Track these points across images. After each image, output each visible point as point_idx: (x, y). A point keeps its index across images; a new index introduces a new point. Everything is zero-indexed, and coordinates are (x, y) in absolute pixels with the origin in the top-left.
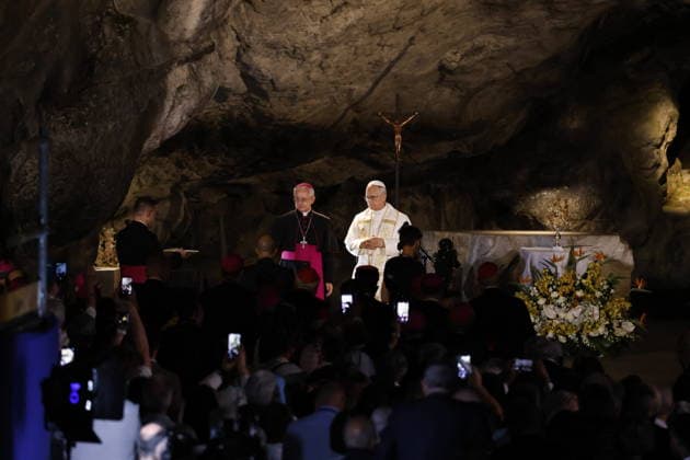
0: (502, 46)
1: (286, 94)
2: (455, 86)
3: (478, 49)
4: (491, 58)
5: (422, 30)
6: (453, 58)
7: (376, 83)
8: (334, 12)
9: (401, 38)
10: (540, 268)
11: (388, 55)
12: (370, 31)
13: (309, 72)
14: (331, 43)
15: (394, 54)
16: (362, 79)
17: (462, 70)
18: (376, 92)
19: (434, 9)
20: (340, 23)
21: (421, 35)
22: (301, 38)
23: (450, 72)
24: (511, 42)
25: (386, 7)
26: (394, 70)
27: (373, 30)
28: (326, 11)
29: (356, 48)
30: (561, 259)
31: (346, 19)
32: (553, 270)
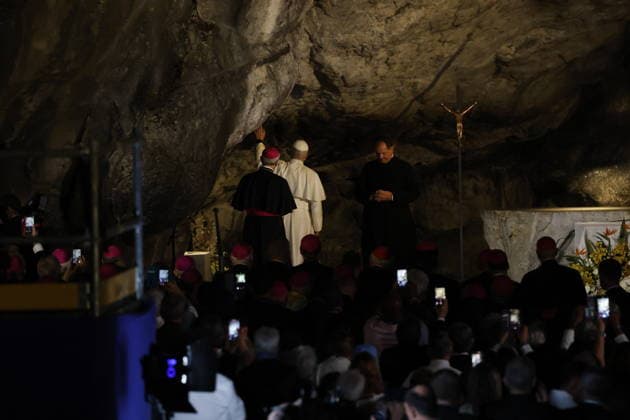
0: (553, 38)
1: (356, 89)
2: (511, 76)
3: (530, 43)
4: (544, 50)
5: (479, 26)
6: (508, 51)
7: (438, 77)
8: (398, 12)
9: (460, 34)
10: (595, 241)
11: (448, 50)
12: (431, 29)
13: (376, 68)
14: (395, 41)
15: (454, 49)
16: (425, 74)
17: (517, 62)
18: (438, 85)
19: (489, 7)
20: (403, 23)
21: (478, 30)
22: (368, 37)
23: (506, 64)
24: (561, 34)
25: (445, 7)
26: (453, 64)
27: (434, 28)
28: (390, 12)
29: (419, 45)
30: (613, 232)
31: (409, 19)
32: (606, 243)
